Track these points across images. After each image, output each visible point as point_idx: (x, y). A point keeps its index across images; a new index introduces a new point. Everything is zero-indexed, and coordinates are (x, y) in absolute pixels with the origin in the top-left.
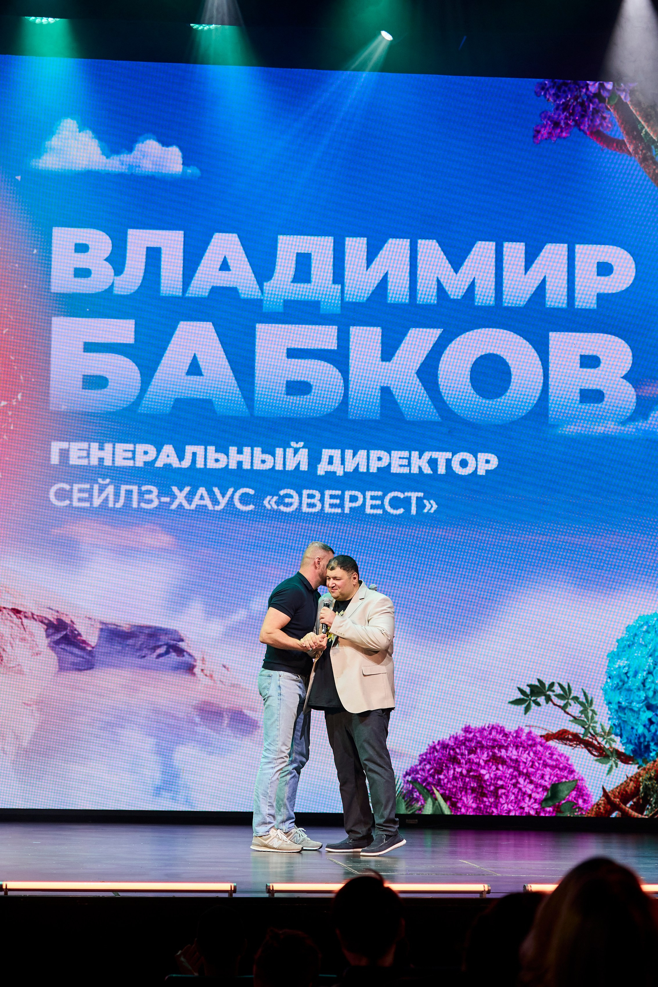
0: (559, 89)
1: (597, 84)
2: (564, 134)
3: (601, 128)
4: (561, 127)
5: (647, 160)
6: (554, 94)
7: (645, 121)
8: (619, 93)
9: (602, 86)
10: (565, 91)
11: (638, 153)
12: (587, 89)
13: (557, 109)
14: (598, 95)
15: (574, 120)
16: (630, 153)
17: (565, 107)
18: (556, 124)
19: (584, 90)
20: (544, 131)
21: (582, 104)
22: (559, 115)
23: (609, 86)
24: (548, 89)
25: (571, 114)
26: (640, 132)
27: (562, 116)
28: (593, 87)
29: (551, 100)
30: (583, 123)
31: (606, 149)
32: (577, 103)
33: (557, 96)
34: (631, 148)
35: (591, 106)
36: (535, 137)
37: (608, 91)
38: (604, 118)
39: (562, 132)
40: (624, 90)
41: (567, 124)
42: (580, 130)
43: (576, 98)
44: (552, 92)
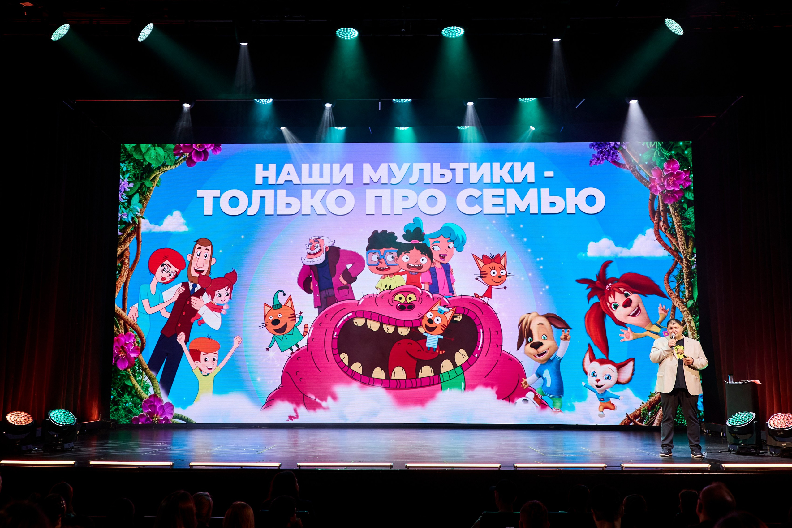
0: (599, 145)
1: (614, 143)
2: (602, 162)
3: (616, 160)
4: (600, 160)
5: (634, 171)
6: (597, 148)
7: (633, 156)
8: (622, 146)
9: (616, 144)
10: (601, 146)
11: (631, 169)
12: (610, 145)
13: (598, 153)
14: (614, 147)
15: (605, 157)
16: (628, 169)
17: (602, 152)
18: (598, 159)
19: (609, 146)
20: (593, 162)
21: (608, 151)
22: (599, 156)
23: (619, 143)
24: (594, 146)
25: (604, 155)
26: (631, 161)
27: (601, 156)
28: (612, 144)
29: (596, 150)
30: (609, 158)
31: (618, 167)
32: (606, 150)
33: (598, 148)
34: (628, 167)
35: (612, 151)
36: (590, 164)
37: (618, 145)
38: (617, 156)
39: (601, 162)
40: (624, 145)
41: (603, 159)
42: (608, 160)
43: (606, 149)
44: (596, 146)
